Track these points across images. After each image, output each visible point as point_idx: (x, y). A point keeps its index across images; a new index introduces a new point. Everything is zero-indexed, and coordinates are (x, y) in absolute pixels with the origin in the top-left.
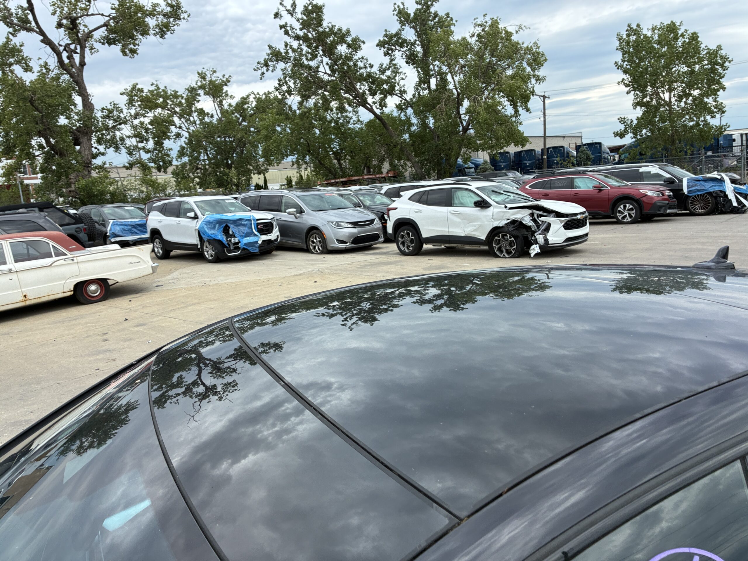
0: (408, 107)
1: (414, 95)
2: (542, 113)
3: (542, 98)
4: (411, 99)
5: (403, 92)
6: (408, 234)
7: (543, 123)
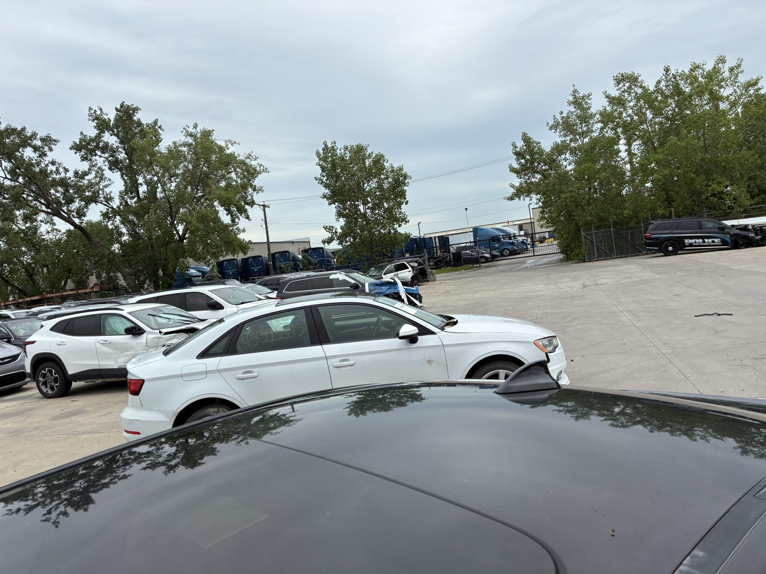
0: (115, 216)
1: (121, 204)
2: (263, 222)
3: (262, 207)
4: (118, 207)
5: (108, 199)
6: (50, 372)
7: (265, 231)
